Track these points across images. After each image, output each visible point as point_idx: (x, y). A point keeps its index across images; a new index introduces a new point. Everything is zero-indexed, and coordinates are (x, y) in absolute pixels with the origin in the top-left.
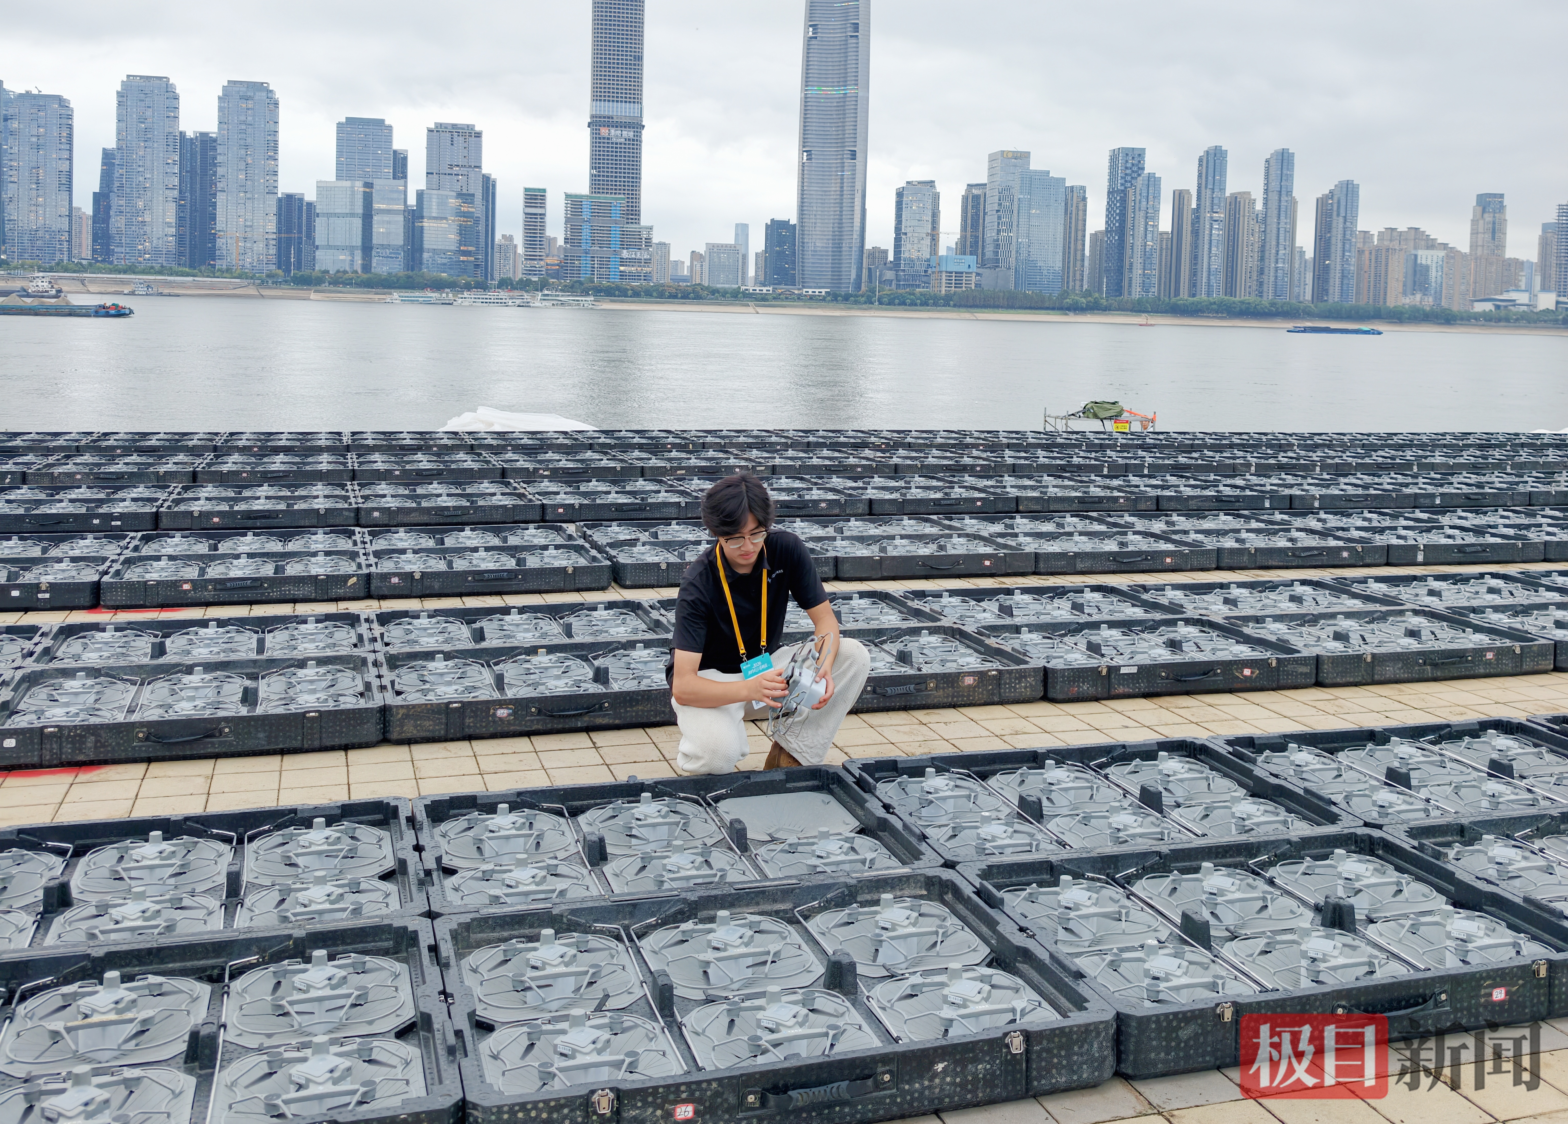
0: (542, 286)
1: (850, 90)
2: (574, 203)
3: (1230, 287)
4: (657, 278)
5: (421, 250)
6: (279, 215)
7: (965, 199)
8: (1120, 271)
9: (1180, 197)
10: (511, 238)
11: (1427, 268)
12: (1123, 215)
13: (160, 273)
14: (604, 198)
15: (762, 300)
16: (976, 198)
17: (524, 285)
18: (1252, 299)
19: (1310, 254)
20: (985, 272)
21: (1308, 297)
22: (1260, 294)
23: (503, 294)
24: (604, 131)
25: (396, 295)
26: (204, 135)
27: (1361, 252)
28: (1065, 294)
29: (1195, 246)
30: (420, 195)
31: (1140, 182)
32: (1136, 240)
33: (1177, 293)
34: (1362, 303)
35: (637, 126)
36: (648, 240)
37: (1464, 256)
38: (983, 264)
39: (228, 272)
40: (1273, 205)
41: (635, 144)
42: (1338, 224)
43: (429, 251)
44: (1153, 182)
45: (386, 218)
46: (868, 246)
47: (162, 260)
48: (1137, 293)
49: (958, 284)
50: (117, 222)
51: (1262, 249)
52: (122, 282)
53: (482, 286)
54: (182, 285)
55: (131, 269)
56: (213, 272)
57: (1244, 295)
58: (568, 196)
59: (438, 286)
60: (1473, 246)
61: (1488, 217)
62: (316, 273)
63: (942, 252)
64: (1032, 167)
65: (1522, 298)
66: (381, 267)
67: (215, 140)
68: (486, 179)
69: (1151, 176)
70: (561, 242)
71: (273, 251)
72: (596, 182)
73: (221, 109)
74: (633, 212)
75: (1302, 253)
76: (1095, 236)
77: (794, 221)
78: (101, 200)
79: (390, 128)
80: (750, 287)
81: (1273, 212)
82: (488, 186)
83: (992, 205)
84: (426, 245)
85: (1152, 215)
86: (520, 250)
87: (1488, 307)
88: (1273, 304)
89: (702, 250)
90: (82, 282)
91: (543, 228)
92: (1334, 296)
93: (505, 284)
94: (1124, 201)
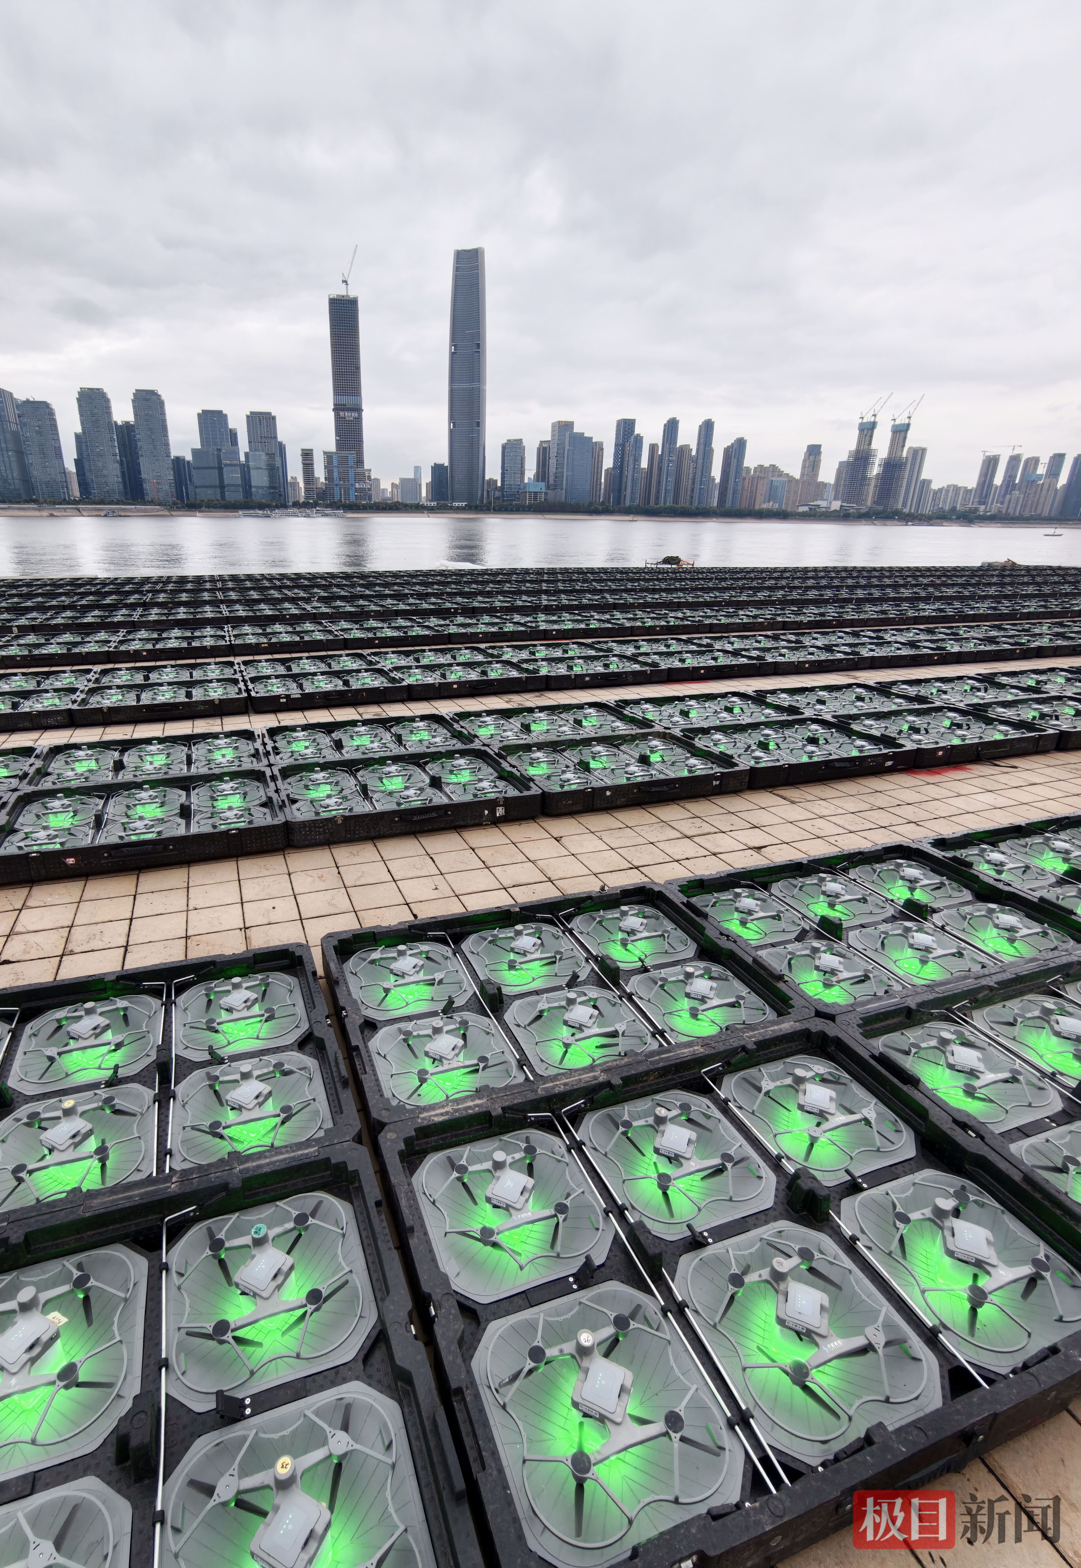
0: (315, 505)
1: (475, 385)
2: (328, 456)
3: (676, 500)
4: (375, 499)
5: (250, 487)
6: (173, 469)
7: (539, 449)
8: (620, 491)
9: (653, 447)
10: (295, 478)
11: (777, 488)
12: (622, 458)
13: (117, 504)
14: (345, 453)
15: (431, 510)
16: (545, 449)
17: (306, 505)
18: (687, 505)
19: (718, 480)
20: (550, 492)
21: (715, 504)
22: (691, 503)
23: (296, 510)
24: (342, 414)
25: (240, 513)
26: (127, 423)
27: (744, 479)
28: (591, 504)
29: (659, 475)
30: (247, 454)
31: (632, 439)
32: (629, 473)
33: (649, 503)
34: (743, 506)
35: (359, 410)
36: (369, 477)
37: (797, 481)
38: (548, 487)
39: (152, 503)
40: (701, 452)
41: (359, 420)
42: (734, 462)
43: (256, 487)
44: (639, 440)
45: (230, 468)
46: (487, 478)
47: (117, 496)
48: (628, 503)
49: (535, 499)
50: (90, 476)
51: (694, 479)
52: (99, 510)
53: (284, 506)
54: (130, 510)
55: (102, 502)
56: (145, 503)
57: (683, 503)
58: (325, 453)
59: (262, 507)
60: (802, 475)
61: (812, 458)
62: (198, 502)
63: (526, 481)
64: (575, 430)
65: (823, 504)
66: (231, 496)
67: (133, 426)
68: (280, 444)
69: (638, 435)
70: (322, 480)
71: (174, 490)
72: (340, 444)
73: (134, 407)
74: (360, 461)
75: (714, 480)
76: (607, 471)
77: (447, 464)
78: (78, 462)
79: (226, 416)
80: (424, 502)
81: (701, 457)
82: (281, 448)
83: (553, 453)
84: (253, 484)
85: (637, 459)
86: (302, 485)
87: (805, 509)
88: (697, 508)
89: (397, 482)
90: (78, 510)
91: (313, 473)
92: (728, 504)
93: (296, 504)
94: (623, 450)
